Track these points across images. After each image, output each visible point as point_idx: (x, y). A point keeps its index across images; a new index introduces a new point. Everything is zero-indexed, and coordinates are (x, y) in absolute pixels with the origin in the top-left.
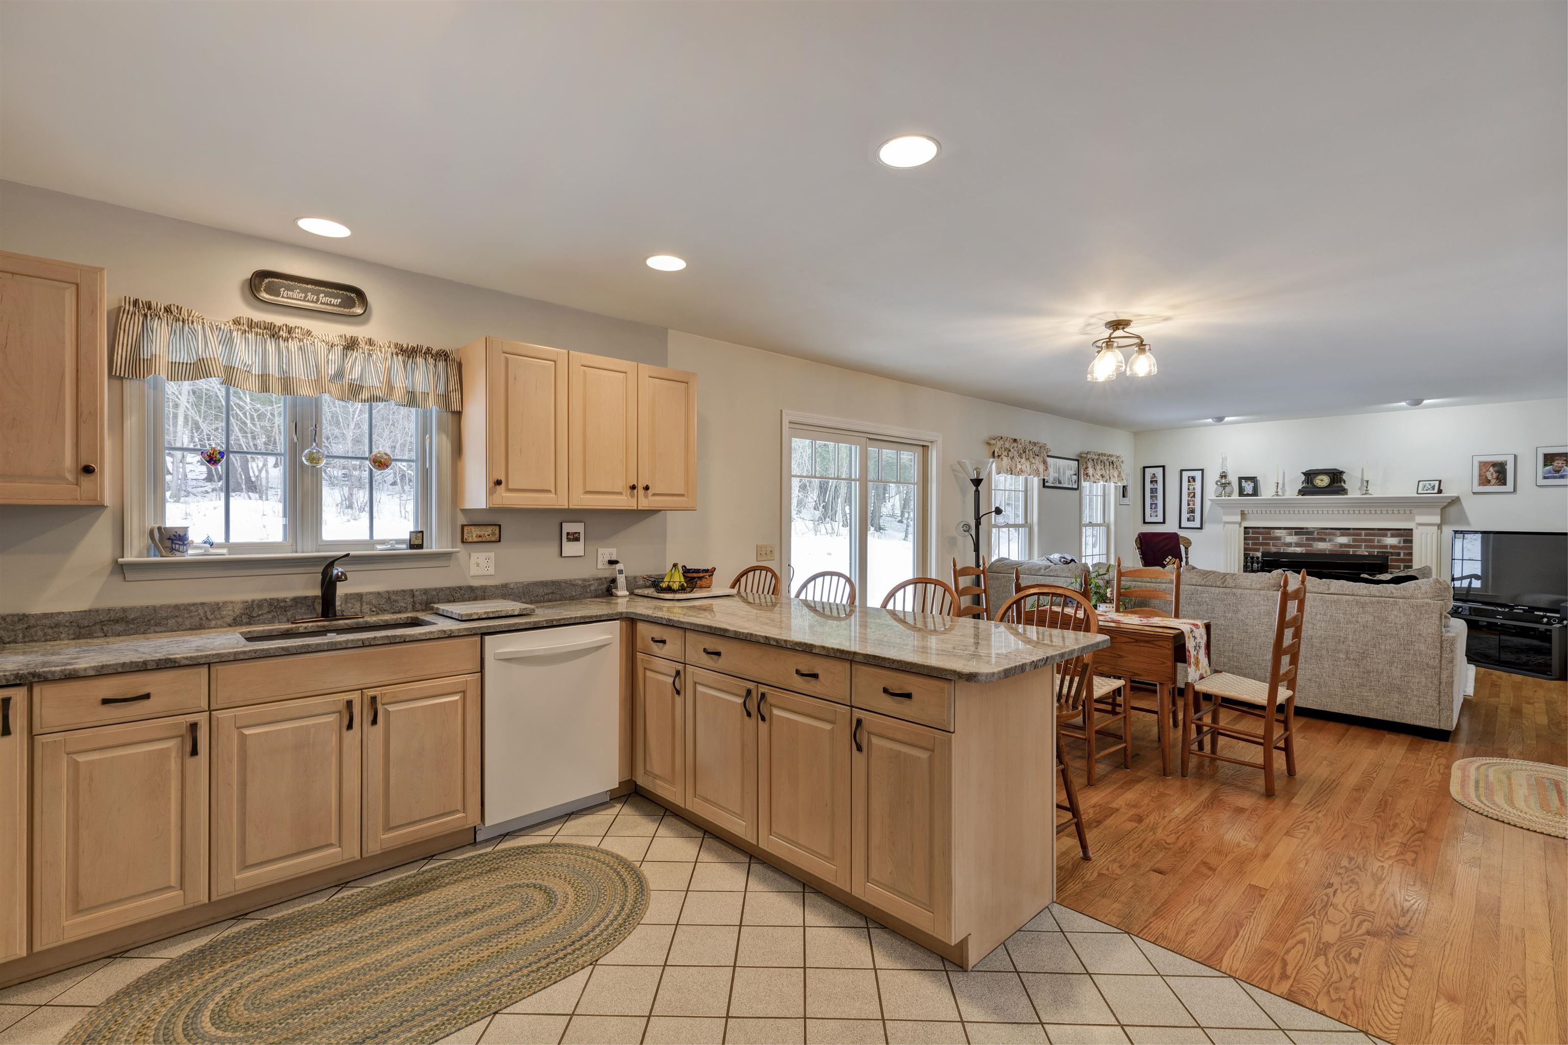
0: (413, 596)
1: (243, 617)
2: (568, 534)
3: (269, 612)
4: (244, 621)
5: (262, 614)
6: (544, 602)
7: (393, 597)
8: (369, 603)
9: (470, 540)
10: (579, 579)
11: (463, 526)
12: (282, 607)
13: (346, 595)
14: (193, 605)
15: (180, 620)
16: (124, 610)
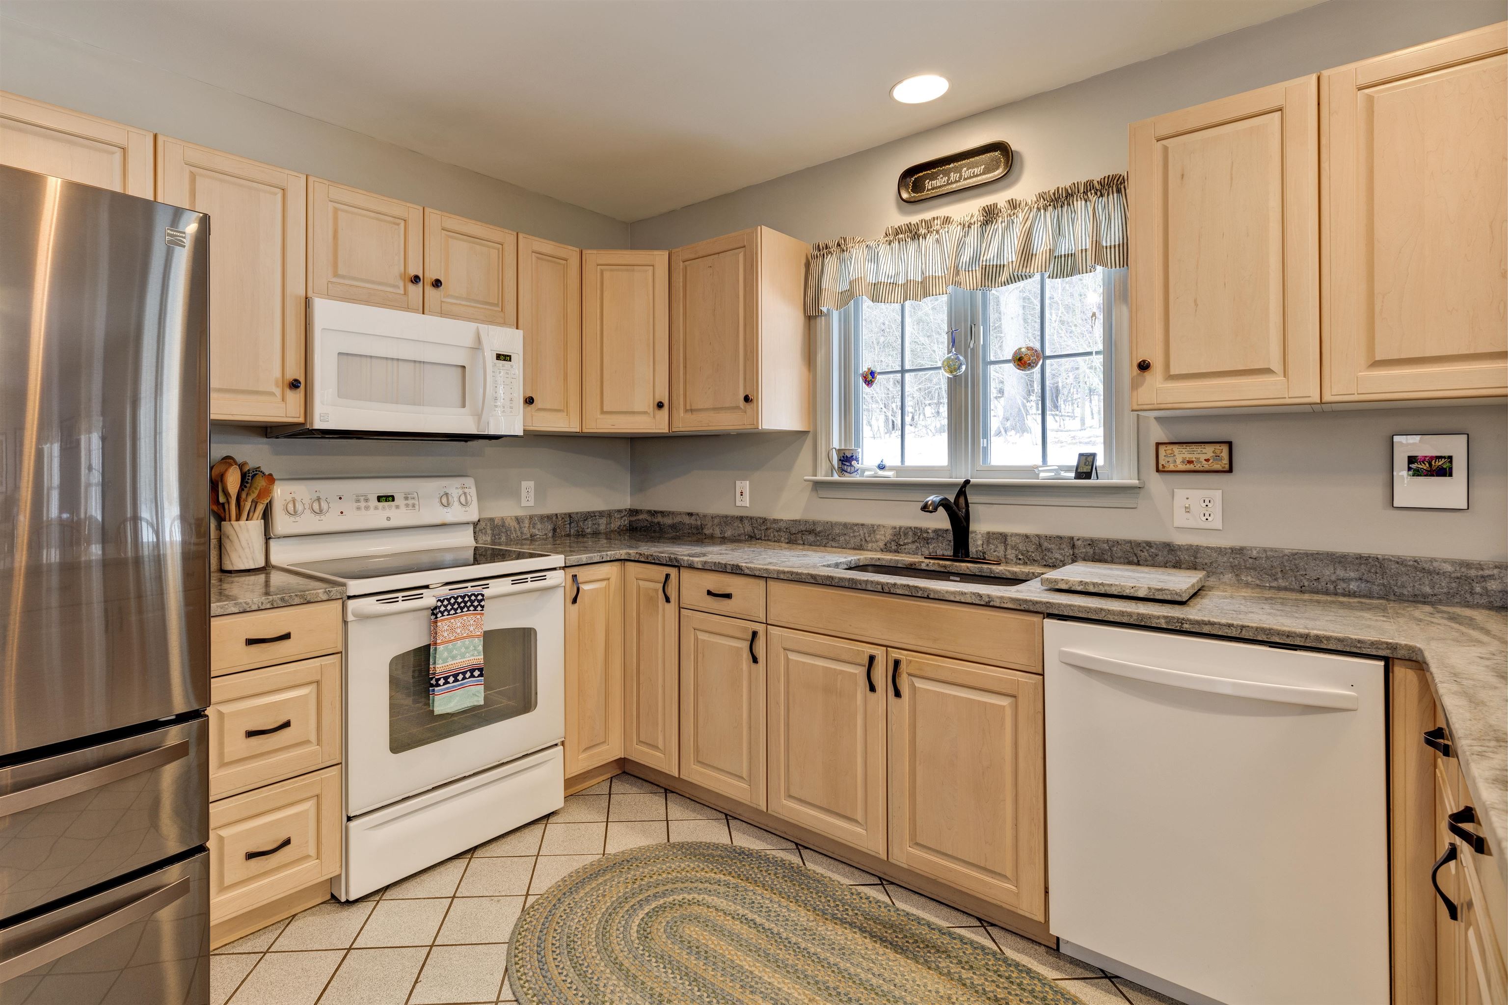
0: (1073, 547)
1: (892, 543)
2: (1412, 460)
3: (913, 542)
4: (893, 548)
5: (907, 544)
6: (1336, 594)
7: (1046, 544)
8: (1015, 547)
9: (1171, 467)
10: (1445, 561)
11: (1158, 445)
12: (924, 539)
13: (988, 533)
14: (857, 525)
15: (847, 538)
16: (814, 523)
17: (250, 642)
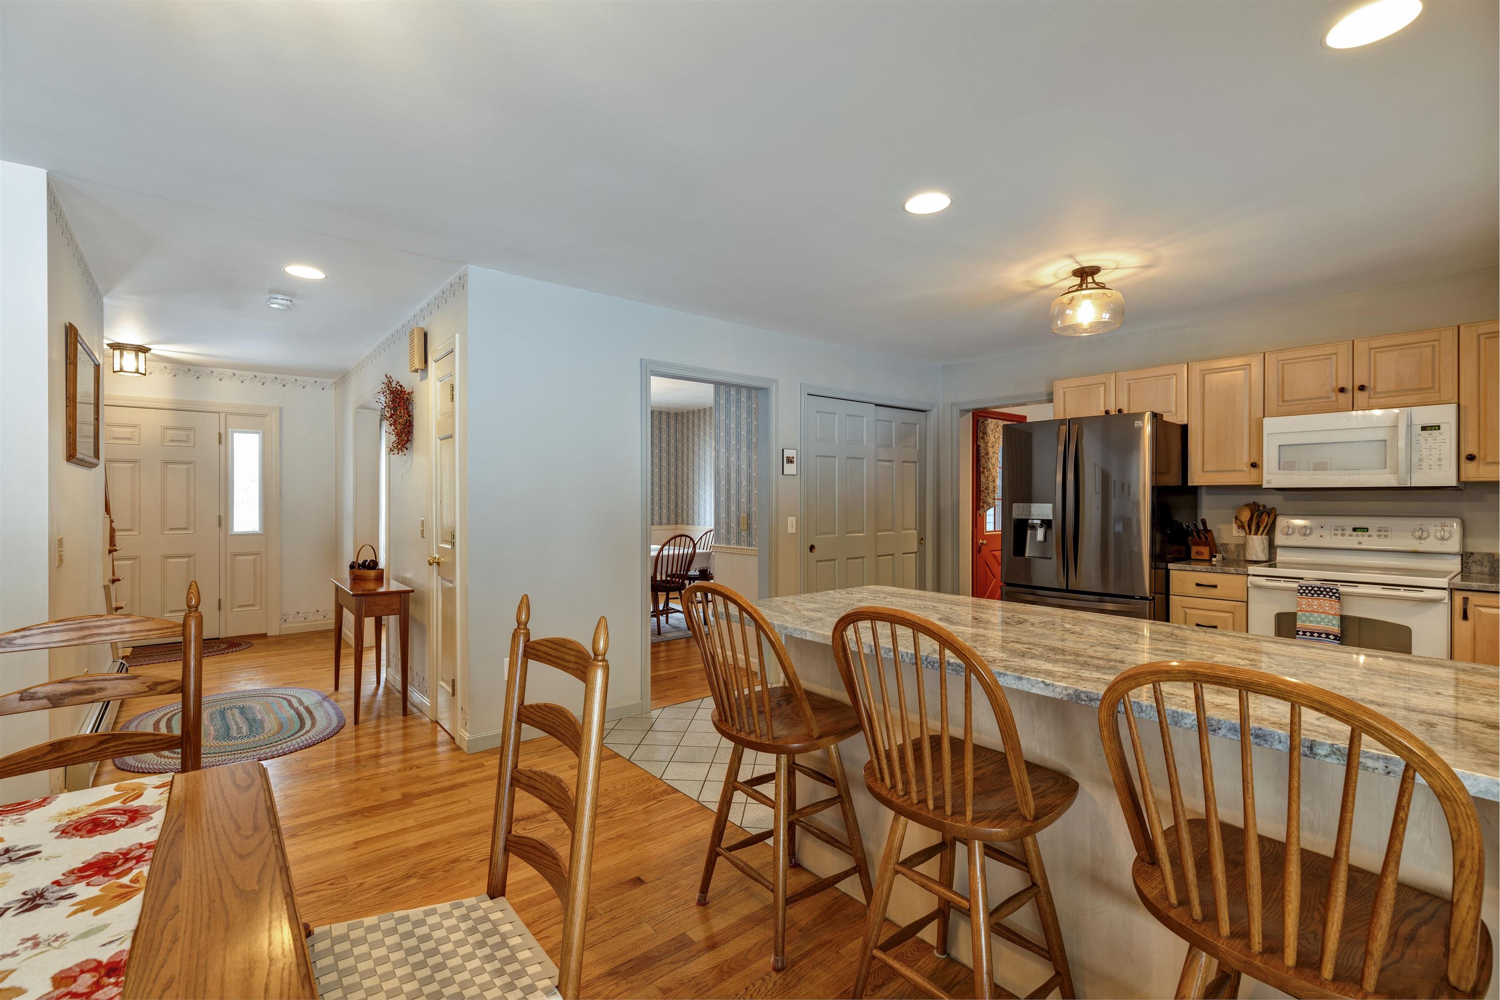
17: (1198, 585)
